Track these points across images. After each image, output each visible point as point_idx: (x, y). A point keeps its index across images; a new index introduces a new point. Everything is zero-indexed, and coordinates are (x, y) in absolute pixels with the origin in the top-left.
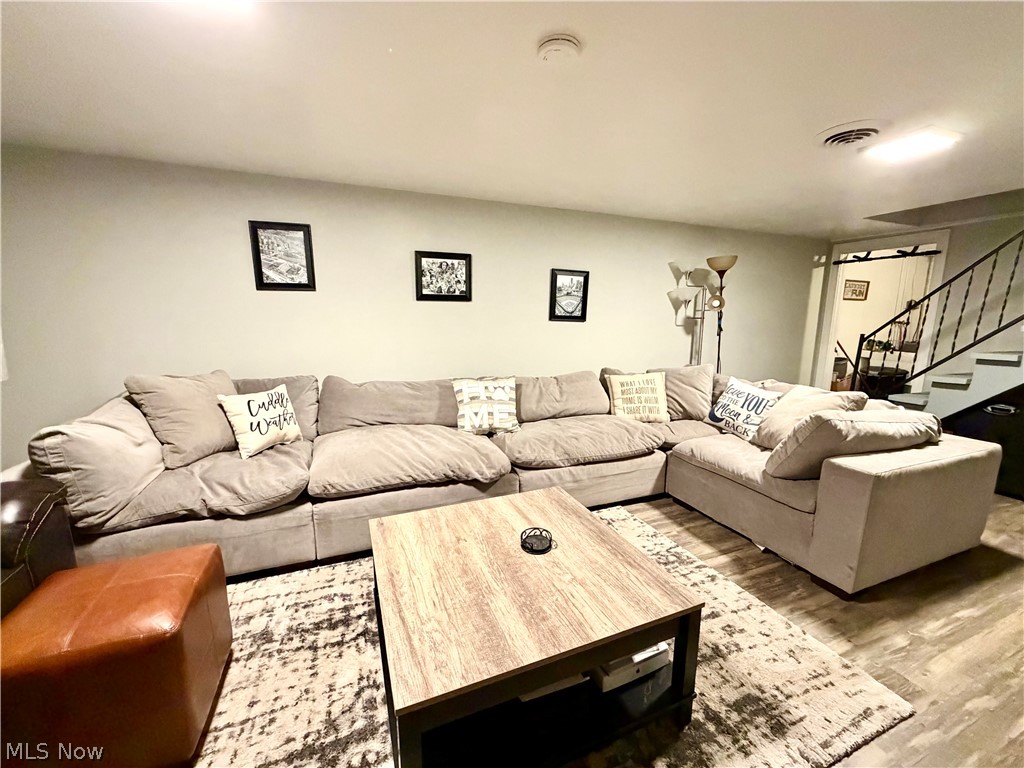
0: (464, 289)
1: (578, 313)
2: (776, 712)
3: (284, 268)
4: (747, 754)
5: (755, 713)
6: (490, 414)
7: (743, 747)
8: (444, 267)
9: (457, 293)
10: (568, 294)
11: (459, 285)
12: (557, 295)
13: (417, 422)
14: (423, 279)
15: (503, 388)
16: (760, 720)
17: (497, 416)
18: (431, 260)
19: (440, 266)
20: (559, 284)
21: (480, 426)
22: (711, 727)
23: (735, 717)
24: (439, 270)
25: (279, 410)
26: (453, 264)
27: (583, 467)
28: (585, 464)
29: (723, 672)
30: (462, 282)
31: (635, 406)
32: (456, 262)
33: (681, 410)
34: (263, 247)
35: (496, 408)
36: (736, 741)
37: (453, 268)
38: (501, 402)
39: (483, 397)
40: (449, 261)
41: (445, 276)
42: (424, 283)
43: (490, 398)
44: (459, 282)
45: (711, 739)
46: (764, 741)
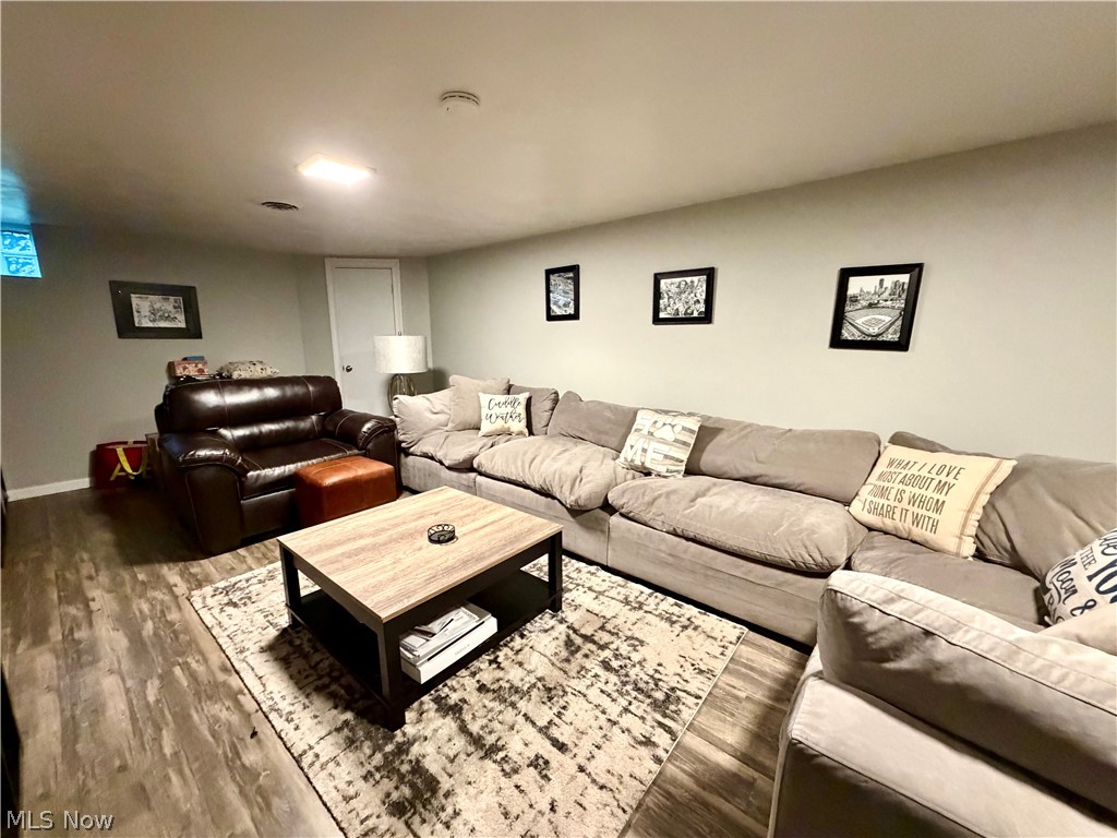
0: (703, 309)
1: (892, 336)
2: (420, 808)
3: (561, 303)
4: (365, 778)
5: (412, 786)
6: (644, 450)
7: (372, 775)
8: (682, 286)
9: (696, 314)
10: (871, 306)
11: (698, 306)
12: (847, 308)
13: (602, 443)
14: (661, 301)
15: (673, 426)
16: (407, 791)
17: (650, 455)
18: (669, 281)
19: (679, 287)
20: (851, 292)
21: (632, 461)
22: (389, 748)
23: (405, 768)
24: (677, 290)
25: (509, 409)
26: (692, 282)
27: (684, 541)
28: (688, 539)
29: (463, 756)
30: (702, 301)
31: (886, 503)
32: (696, 279)
33: (1008, 545)
34: (552, 288)
35: (653, 446)
36: (378, 769)
37: (693, 286)
38: (663, 441)
39: (645, 432)
40: (688, 279)
41: (683, 296)
42: (662, 306)
43: (651, 434)
44: (698, 301)
45: (377, 748)
46: (381, 795)
